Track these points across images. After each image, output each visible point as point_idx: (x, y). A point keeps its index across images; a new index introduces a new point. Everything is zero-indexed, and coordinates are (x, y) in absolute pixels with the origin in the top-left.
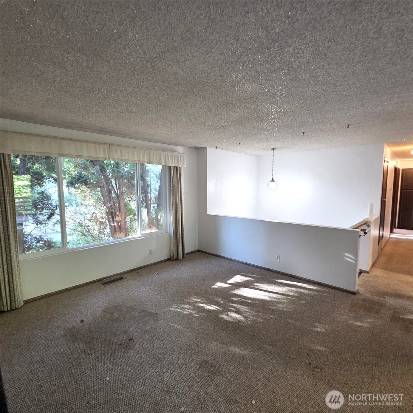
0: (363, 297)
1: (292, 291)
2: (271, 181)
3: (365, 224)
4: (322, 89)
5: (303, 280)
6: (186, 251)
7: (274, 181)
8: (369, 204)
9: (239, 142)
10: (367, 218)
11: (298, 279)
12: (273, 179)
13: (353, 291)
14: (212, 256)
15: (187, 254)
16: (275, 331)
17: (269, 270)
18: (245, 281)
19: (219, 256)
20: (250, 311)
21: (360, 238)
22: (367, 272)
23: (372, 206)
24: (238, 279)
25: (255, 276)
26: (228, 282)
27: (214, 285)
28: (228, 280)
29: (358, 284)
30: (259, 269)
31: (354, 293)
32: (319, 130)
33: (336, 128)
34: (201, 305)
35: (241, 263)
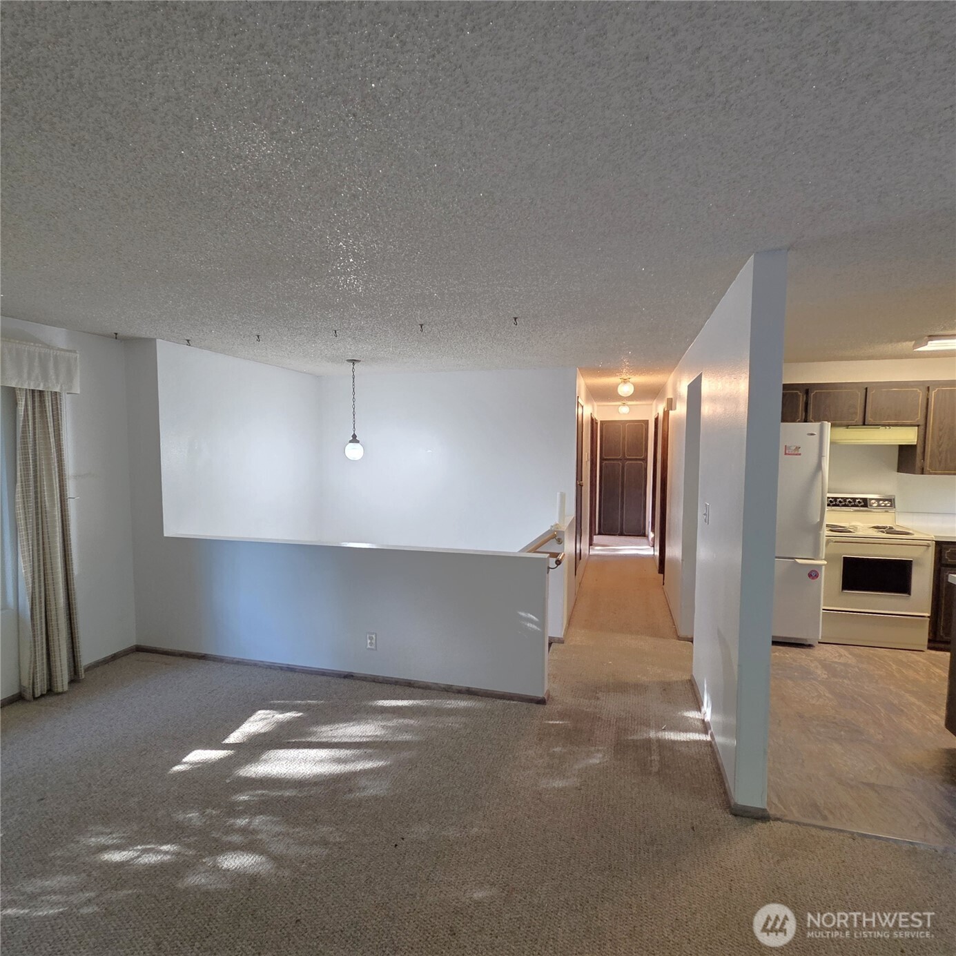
0: (560, 706)
1: (406, 729)
2: (350, 442)
3: (554, 537)
4: (459, 201)
5: (434, 689)
6: (86, 659)
7: (358, 442)
8: (558, 493)
9: (255, 332)
10: (556, 525)
11: (423, 688)
12: (354, 436)
13: (540, 695)
14: (180, 660)
15: (90, 668)
16: (363, 877)
17: (349, 676)
18: (281, 726)
19: (203, 657)
20: (291, 831)
21: (548, 573)
22: (561, 641)
23: (563, 496)
24: (258, 723)
25: (310, 705)
26: (227, 741)
27: (179, 762)
28: (227, 735)
29: (549, 675)
30: (324, 678)
31: (541, 702)
32: (456, 324)
33: (491, 321)
34: (117, 857)
35: (271, 667)
